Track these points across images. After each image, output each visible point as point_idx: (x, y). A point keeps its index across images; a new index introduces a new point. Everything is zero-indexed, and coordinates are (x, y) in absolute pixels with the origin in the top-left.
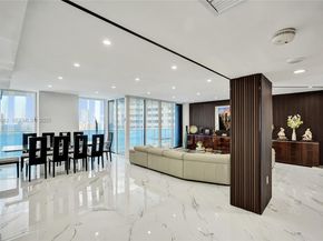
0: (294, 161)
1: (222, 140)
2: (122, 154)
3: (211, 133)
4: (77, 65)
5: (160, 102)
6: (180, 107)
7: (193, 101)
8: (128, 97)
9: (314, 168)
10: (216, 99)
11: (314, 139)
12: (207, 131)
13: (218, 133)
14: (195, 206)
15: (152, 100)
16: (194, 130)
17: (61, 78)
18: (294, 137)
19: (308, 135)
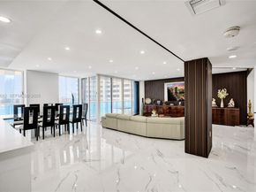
0: (222, 123)
1: (170, 108)
2: (95, 121)
3: (161, 103)
4: (68, 49)
5: (123, 79)
6: (137, 83)
7: (148, 79)
8: (99, 75)
9: (236, 127)
10: (166, 77)
11: (236, 106)
12: (159, 102)
13: (167, 103)
14: (161, 155)
15: (117, 78)
16: (148, 101)
17: (50, 59)
18: (222, 105)
19: (232, 103)
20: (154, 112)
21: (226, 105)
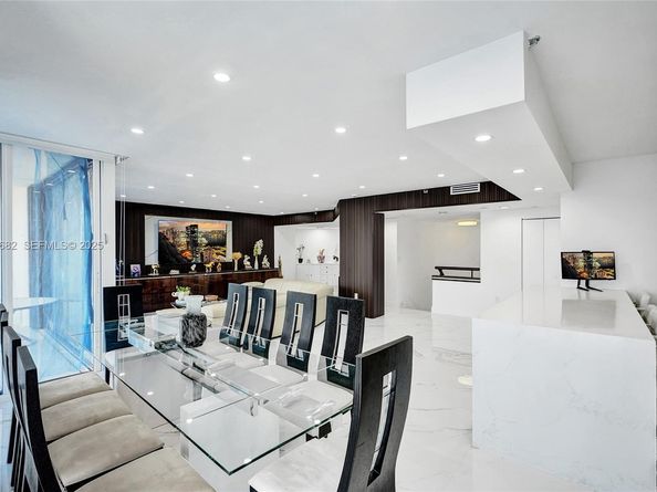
20: (183, 294)
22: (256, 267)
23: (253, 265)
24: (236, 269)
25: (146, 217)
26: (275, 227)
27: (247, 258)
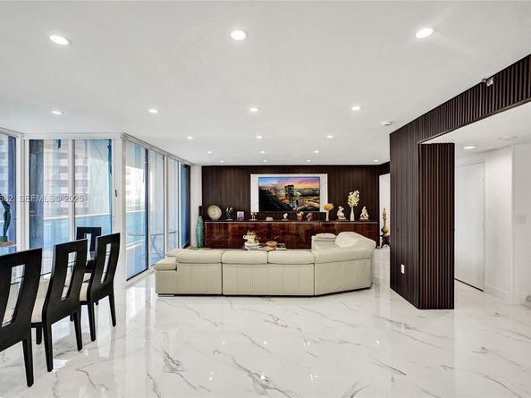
12: (240, 214)
20: (250, 238)
21: (357, 217)
22: (352, 218)
23: (348, 216)
24: (327, 219)
25: (252, 175)
26: (381, 177)
27: (341, 209)
